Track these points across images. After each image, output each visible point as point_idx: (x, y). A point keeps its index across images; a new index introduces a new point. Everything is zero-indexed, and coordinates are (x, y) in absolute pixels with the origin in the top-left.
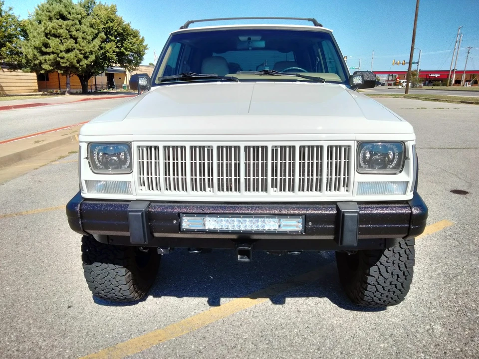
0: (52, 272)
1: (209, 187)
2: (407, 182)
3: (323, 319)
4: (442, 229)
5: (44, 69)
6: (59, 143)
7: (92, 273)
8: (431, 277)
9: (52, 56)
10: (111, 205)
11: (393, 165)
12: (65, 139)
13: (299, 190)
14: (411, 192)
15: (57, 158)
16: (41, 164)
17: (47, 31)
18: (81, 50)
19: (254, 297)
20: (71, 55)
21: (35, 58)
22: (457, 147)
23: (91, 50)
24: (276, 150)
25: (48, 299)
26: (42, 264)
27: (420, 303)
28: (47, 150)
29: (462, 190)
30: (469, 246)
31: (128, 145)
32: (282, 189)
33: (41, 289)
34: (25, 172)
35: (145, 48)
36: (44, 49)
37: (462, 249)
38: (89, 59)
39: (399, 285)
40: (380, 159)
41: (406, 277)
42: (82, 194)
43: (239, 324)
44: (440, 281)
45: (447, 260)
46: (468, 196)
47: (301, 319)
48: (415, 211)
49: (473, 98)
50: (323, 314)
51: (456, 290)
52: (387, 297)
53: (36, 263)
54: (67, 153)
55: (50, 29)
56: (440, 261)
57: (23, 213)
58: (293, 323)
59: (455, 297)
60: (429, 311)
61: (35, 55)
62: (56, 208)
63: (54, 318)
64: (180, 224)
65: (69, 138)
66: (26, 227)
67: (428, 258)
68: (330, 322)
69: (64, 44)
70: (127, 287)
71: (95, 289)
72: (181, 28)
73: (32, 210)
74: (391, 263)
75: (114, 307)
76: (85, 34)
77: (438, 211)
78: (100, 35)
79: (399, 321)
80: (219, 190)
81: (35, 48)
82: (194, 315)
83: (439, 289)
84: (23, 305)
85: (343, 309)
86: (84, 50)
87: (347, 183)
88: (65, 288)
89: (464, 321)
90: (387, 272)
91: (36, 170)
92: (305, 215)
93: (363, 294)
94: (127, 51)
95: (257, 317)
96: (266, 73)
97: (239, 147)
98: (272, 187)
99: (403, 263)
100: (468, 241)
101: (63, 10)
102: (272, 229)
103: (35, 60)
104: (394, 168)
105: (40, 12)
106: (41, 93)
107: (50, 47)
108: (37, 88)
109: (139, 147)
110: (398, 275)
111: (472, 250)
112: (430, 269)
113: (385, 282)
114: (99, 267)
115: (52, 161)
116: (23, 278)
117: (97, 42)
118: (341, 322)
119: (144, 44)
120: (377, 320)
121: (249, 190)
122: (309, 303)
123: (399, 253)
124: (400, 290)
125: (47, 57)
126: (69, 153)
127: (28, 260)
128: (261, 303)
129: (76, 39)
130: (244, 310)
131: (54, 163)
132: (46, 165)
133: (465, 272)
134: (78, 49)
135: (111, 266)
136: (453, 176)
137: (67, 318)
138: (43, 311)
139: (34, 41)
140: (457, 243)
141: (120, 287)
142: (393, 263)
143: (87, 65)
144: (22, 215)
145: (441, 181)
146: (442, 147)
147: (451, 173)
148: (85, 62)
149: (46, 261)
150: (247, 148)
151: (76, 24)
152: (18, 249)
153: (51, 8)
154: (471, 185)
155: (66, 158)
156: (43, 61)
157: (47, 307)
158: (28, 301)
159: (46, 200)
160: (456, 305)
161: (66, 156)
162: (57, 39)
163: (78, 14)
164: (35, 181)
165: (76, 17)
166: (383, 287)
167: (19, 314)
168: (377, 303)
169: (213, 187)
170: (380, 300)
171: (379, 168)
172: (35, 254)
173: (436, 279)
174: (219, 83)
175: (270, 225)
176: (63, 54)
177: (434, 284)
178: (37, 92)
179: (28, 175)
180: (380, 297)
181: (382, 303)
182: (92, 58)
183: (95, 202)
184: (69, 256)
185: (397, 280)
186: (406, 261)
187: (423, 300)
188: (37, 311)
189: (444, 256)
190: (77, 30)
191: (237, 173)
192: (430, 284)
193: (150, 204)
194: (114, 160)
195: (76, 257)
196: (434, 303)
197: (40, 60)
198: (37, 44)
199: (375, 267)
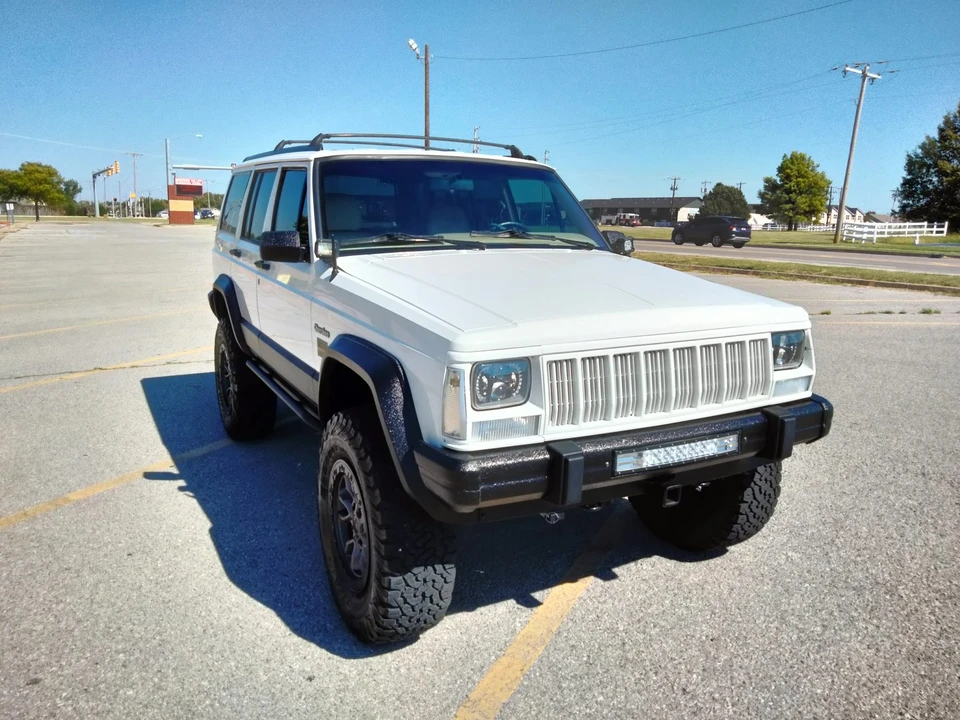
0: (182, 642)
1: (632, 409)
2: (810, 377)
3: (680, 580)
11: (794, 357)
13: (726, 399)
19: (573, 579)
25: (247, 681)
26: (137, 636)
32: (709, 399)
33: (208, 673)
43: (595, 616)
47: (657, 588)
50: (672, 574)
58: (654, 595)
63: (307, 702)
64: (613, 467)
68: (691, 582)
79: (753, 559)
80: (636, 415)
82: (523, 626)
84: (212, 705)
85: (687, 563)
87: (764, 384)
88: (255, 657)
89: (805, 541)
90: (760, 493)
92: (740, 428)
93: (731, 531)
95: (605, 601)
96: (513, 235)
97: (666, 351)
102: (711, 453)
104: (794, 361)
109: (550, 362)
113: (756, 508)
118: (701, 577)
121: (677, 406)
123: (770, 466)
128: (589, 584)
130: (579, 599)
137: (331, 695)
138: (268, 700)
149: (137, 628)
150: (674, 351)
157: (267, 692)
158: (213, 697)
166: (756, 515)
169: (636, 408)
171: (784, 363)
172: (86, 624)
175: (709, 448)
184: (174, 607)
185: (768, 501)
199: (749, 489)
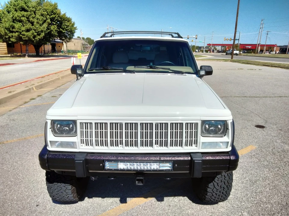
0: (25, 183)
1: (120, 144)
2: (228, 142)
3: (183, 210)
4: (249, 151)
5: (11, 41)
6: (24, 92)
7: (52, 188)
8: (243, 183)
9: (17, 34)
10: (65, 155)
11: (221, 132)
12: (28, 90)
13: (170, 146)
14: (230, 146)
15: (23, 103)
16: (13, 107)
17: (14, 18)
18: (36, 30)
20: (29, 34)
21: (6, 34)
22: (260, 96)
23: (42, 30)
24: (158, 125)
25: (24, 201)
26: (19, 178)
27: (236, 199)
28: (16, 97)
29: (262, 125)
30: (264, 162)
31: (74, 122)
32: (161, 145)
33: (19, 194)
34: (4, 113)
35: (75, 29)
36: (11, 29)
37: (260, 164)
38: (41, 35)
39: (224, 192)
40: (214, 129)
41: (228, 188)
42: (47, 148)
43: (136, 214)
44: (247, 185)
45: (252, 171)
46: (264, 129)
47: (171, 211)
48: (232, 158)
49: (270, 63)
50: (183, 207)
51: (256, 190)
52: (218, 198)
53: (15, 177)
54: (28, 100)
55: (16, 16)
56: (248, 172)
57: (5, 142)
58: (167, 213)
59: (255, 195)
60: (241, 204)
61: (6, 33)
62: (25, 138)
63: (28, 213)
64: (104, 166)
65: (30, 89)
66: (7, 152)
67: (241, 170)
68: (187, 212)
69: (25, 26)
70: (72, 195)
71: (54, 196)
72: (101, 37)
73: (10, 140)
74: (220, 181)
75: (64, 205)
76: (38, 20)
77: (247, 139)
78: (47, 21)
79: (224, 211)
80: (126, 146)
81: (6, 28)
82: (110, 209)
83: (247, 190)
84: (9, 205)
85: (194, 204)
86: (37, 30)
87: (196, 142)
88: (34, 193)
89: (259, 210)
90: (218, 186)
91: (10, 112)
92: (174, 160)
93: (205, 197)
94: (63, 30)
95: (146, 209)
96: (151, 67)
97: (137, 124)
98: (156, 144)
99: (227, 181)
100: (263, 159)
101: (24, 5)
102: (155, 168)
103: (6, 36)
104: (221, 133)
105: (9, 6)
106: (9, 55)
107: (15, 28)
108: (7, 52)
109: (81, 123)
110: (224, 187)
111: (265, 165)
112: (242, 177)
113: (217, 191)
114: (56, 185)
115: (20, 105)
116: (8, 187)
117: (45, 25)
118: (193, 212)
119: (75, 26)
120: (213, 210)
121: (143, 146)
122: (176, 200)
123: (224, 176)
124: (225, 195)
125: (14, 34)
126: (30, 99)
127: (10, 175)
128: (148, 200)
129: (32, 23)
130: (139, 205)
131: (21, 106)
132: (16, 108)
133: (261, 179)
134: (33, 29)
135: (63, 184)
136: (257, 116)
137: (36, 213)
138: (21, 209)
139: (5, 24)
140: (258, 160)
141: (68, 195)
142: (221, 181)
143: (39, 39)
144: (4, 143)
145: (250, 119)
146: (251, 96)
147: (255, 114)
148: (38, 37)
149: (21, 175)
150: (142, 124)
151: (32, 14)
152: (3, 167)
153: (16, 3)
154: (266, 122)
155: (29, 103)
156: (11, 36)
157: (24, 206)
158: (12, 202)
159: (19, 133)
160: (256, 200)
161: (29, 102)
162: (21, 23)
163: (33, 8)
164: (10, 119)
165: (32, 9)
166: (216, 194)
167: (7, 211)
168: (213, 202)
169: (122, 144)
170: (214, 200)
171: (213, 134)
172: (14, 171)
173: (245, 184)
174: (124, 74)
175: (155, 166)
176: (24, 33)
177: (244, 187)
178: (6, 54)
179: (6, 115)
180: (214, 198)
181: (215, 201)
182: (43, 34)
183: (55, 153)
184: (35, 171)
185: (223, 190)
186: (228, 180)
187: (238, 197)
188: (18, 209)
189: (250, 169)
190: (33, 18)
191: (136, 137)
192: (242, 187)
193: (87, 155)
194: (66, 129)
195: (39, 172)
196: (244, 199)
197: (9, 36)
198: (7, 26)
199: (212, 183)
